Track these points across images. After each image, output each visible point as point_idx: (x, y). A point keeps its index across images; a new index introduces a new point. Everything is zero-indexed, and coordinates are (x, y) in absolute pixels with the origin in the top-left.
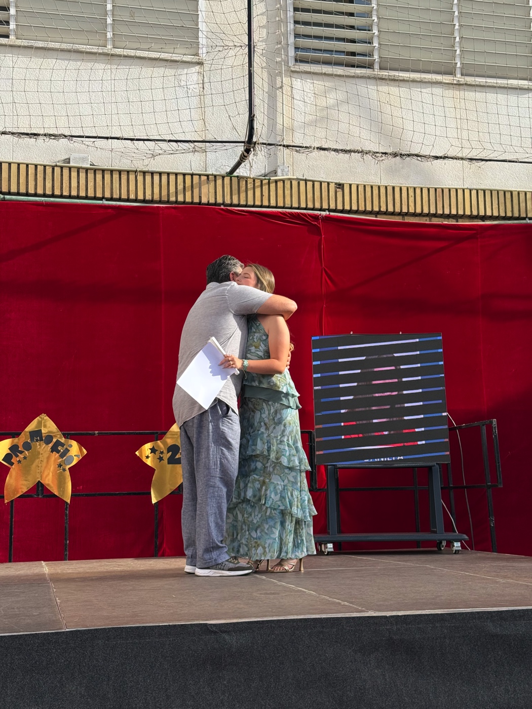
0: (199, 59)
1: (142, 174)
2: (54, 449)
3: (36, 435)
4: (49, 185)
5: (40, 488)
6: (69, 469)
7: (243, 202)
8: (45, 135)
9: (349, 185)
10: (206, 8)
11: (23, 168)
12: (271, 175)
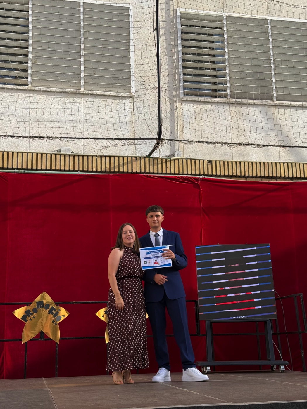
0: (131, 95)
1: (100, 157)
2: (50, 312)
3: (40, 304)
4: (49, 164)
5: (42, 335)
6: (59, 323)
7: (156, 171)
8: (47, 138)
9: (215, 161)
10: (135, 68)
11: (35, 155)
12: (171, 156)
